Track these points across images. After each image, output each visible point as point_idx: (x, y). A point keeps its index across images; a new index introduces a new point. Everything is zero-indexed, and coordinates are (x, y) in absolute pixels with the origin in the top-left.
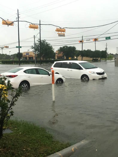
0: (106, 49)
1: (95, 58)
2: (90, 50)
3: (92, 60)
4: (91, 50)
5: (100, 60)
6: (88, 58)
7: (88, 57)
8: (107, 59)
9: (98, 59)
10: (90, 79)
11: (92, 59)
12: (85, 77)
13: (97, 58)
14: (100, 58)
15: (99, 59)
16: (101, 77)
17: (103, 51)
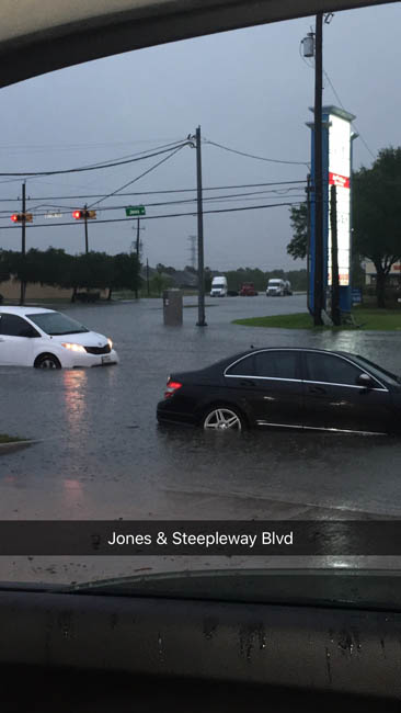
0: (138, 245)
1: (84, 290)
2: (61, 251)
3: (73, 301)
4: (66, 252)
5: (109, 299)
6: (49, 287)
7: (51, 283)
8: (139, 292)
9: (98, 295)
10: (63, 365)
11: (69, 293)
12: (48, 362)
13: (96, 291)
14: (108, 291)
15: (105, 294)
16: (99, 362)
17: (121, 257)
